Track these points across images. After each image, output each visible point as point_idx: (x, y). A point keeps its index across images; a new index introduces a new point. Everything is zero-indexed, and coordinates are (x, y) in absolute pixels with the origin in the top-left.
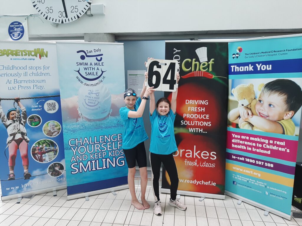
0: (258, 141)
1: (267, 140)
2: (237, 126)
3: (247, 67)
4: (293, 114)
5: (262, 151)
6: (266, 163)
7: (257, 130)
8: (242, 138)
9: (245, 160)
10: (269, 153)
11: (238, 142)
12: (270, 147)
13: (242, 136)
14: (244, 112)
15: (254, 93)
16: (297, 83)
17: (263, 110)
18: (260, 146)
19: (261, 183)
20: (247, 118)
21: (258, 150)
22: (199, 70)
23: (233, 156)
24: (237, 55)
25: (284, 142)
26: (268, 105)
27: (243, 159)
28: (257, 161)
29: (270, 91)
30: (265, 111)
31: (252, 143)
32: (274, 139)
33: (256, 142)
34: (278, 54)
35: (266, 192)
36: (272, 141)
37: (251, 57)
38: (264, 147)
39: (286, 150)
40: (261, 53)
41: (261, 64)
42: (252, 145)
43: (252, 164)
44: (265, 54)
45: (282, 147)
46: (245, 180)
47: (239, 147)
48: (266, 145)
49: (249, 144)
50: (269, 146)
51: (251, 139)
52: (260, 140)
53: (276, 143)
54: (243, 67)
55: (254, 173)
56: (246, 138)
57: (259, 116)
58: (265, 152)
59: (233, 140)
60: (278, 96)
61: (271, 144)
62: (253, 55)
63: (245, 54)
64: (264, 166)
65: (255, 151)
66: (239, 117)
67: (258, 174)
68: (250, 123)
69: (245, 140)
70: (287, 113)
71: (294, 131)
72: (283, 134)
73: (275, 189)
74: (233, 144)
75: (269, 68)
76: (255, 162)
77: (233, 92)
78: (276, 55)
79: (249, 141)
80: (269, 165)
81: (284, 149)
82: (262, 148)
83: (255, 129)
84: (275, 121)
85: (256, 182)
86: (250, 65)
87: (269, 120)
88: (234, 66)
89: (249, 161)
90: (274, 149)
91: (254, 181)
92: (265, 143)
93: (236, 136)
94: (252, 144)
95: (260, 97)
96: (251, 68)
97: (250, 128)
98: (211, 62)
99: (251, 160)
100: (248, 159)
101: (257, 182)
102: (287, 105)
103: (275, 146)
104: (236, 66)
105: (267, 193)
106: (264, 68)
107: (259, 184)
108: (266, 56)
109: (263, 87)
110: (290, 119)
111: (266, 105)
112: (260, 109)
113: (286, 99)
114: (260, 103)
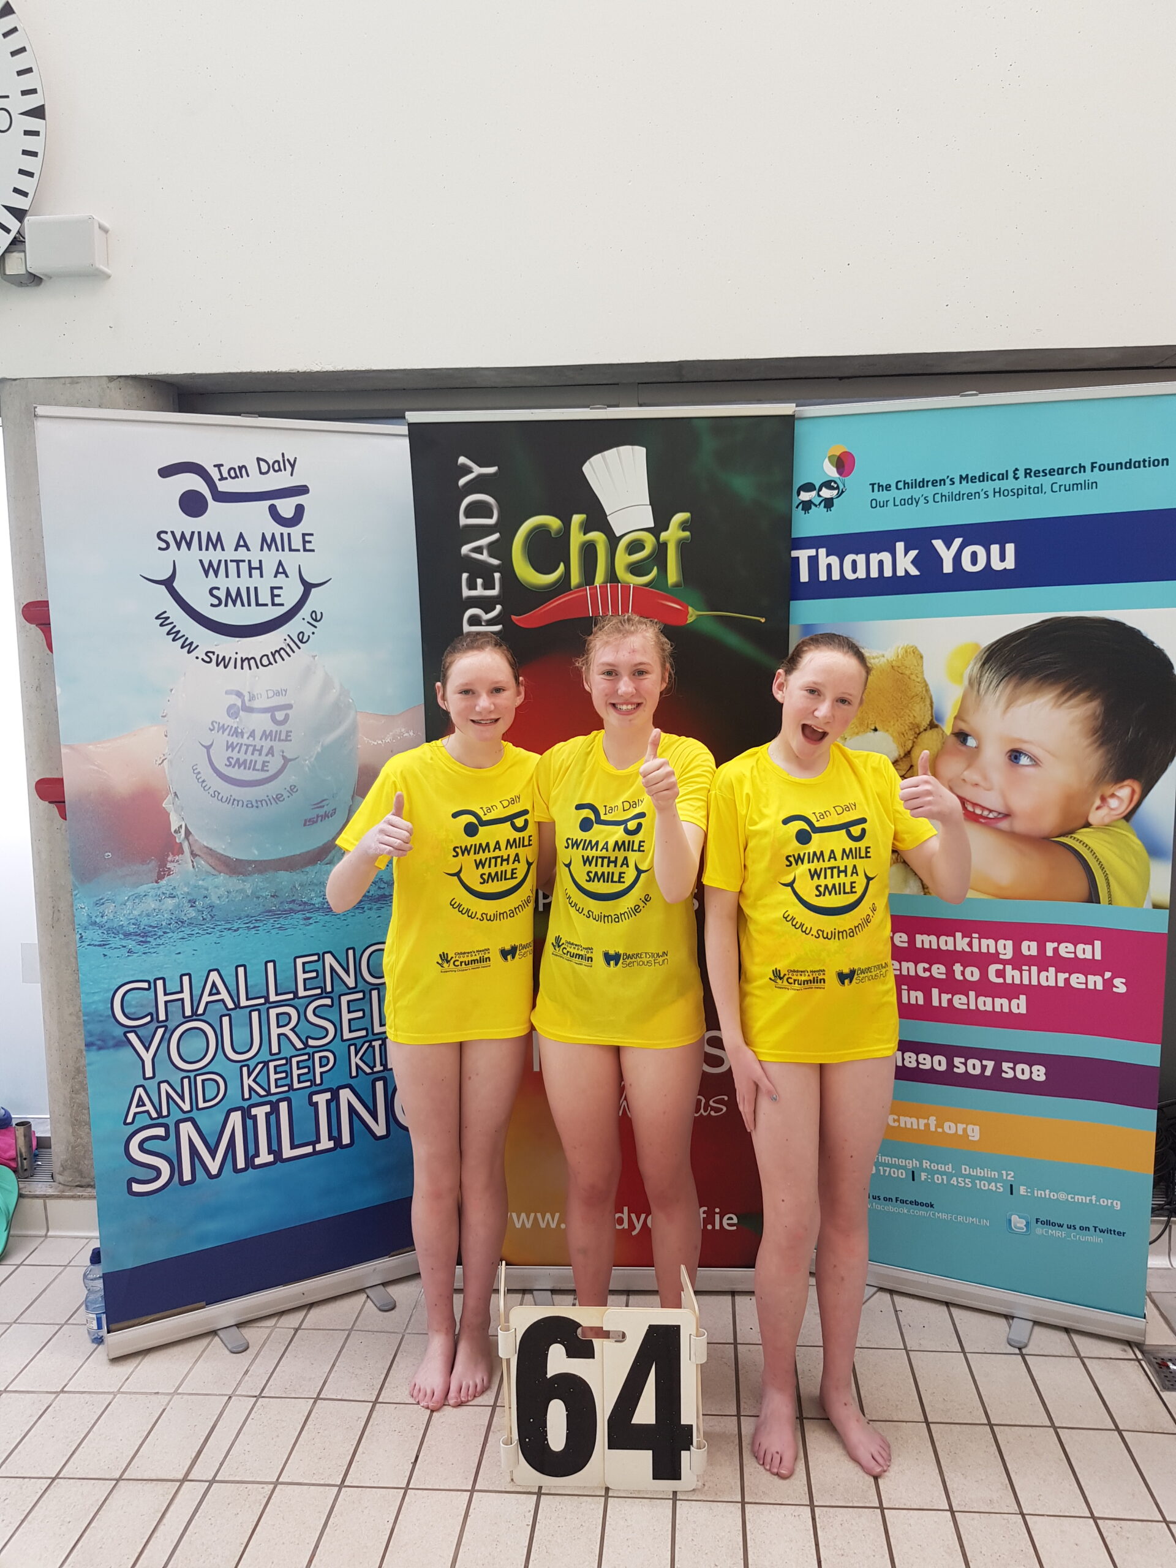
0: (959, 948)
1: (1009, 944)
3: (886, 557)
4: (1136, 798)
5: (985, 1004)
6: (1005, 1066)
10: (1023, 1010)
12: (1026, 974)
15: (926, 696)
16: (1150, 637)
17: (978, 785)
18: (968, 977)
19: (986, 1173)
21: (959, 1001)
22: (612, 577)
24: (826, 493)
25: (1097, 944)
26: (1001, 759)
28: (957, 1061)
29: (1011, 685)
30: (989, 789)
31: (927, 966)
32: (1043, 933)
33: (949, 958)
34: (1047, 488)
35: (1014, 1218)
36: (1034, 945)
37: (904, 502)
38: (992, 977)
39: (1109, 984)
40: (957, 480)
41: (958, 542)
42: (927, 974)
43: (930, 1076)
44: (977, 487)
45: (1087, 967)
46: (898, 1173)
48: (1000, 967)
49: (912, 973)
50: (1017, 973)
51: (919, 945)
52: (970, 945)
53: (1056, 950)
54: (861, 559)
55: (946, 1125)
58: (1001, 1004)
60: (1058, 705)
61: (1030, 961)
62: (917, 492)
63: (873, 485)
64: (996, 1083)
65: (945, 1004)
67: (965, 1130)
70: (1108, 790)
71: (1145, 881)
72: (1092, 902)
73: (1062, 1196)
75: (1003, 558)
76: (951, 1065)
78: (1039, 490)
79: (912, 954)
80: (1023, 1072)
81: (1099, 980)
82: (984, 988)
84: (1045, 838)
85: (959, 1174)
86: (900, 546)
87: (1014, 836)
88: (812, 552)
89: (914, 1065)
90: (1044, 983)
91: (949, 1168)
92: (995, 958)
95: (955, 718)
96: (905, 563)
98: (673, 534)
99: (927, 1056)
100: (907, 1055)
101: (965, 1169)
102: (1100, 752)
103: (1052, 970)
104: (822, 552)
105: (1018, 1222)
106: (976, 558)
107: (973, 1179)
108: (982, 495)
109: (972, 663)
110: (1124, 822)
111: (993, 754)
112: (964, 780)
113: (1096, 719)
114: (963, 748)
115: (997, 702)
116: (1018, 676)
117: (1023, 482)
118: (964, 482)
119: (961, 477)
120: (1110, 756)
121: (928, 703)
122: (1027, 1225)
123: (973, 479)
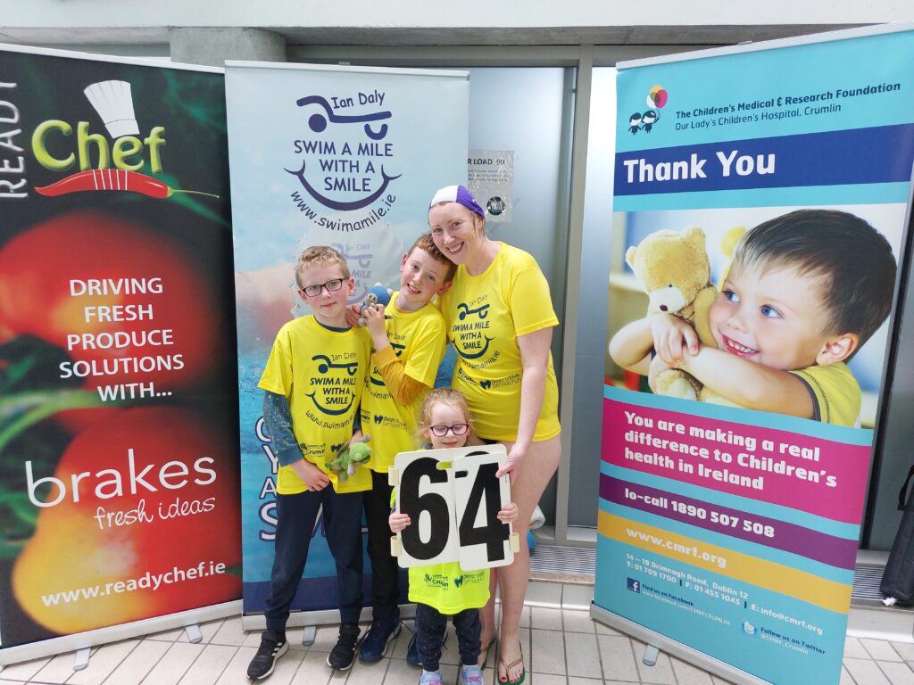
0: (718, 440)
1: (754, 441)
2: (642, 384)
3: (684, 164)
4: (854, 347)
5: (735, 479)
6: (747, 523)
7: (714, 402)
8: (660, 427)
9: (670, 506)
10: (761, 487)
11: (645, 440)
12: (764, 463)
13: (660, 423)
14: (668, 335)
15: (706, 264)
16: (874, 226)
17: (737, 329)
18: (724, 460)
19: (729, 590)
20: (680, 358)
21: (717, 475)
23: (627, 490)
24: (648, 120)
25: (817, 450)
26: (756, 311)
27: (662, 503)
28: (714, 514)
29: (768, 257)
30: (746, 332)
31: (696, 448)
32: (779, 436)
33: (711, 445)
34: (802, 112)
35: (747, 624)
36: (771, 444)
37: (699, 125)
38: (740, 462)
39: (823, 479)
40: (736, 108)
41: (734, 153)
42: (696, 454)
43: (695, 521)
44: (750, 112)
45: (808, 465)
46: (669, 578)
47: (648, 459)
48: (747, 456)
49: (687, 452)
50: (758, 462)
51: (692, 434)
52: (726, 438)
53: (787, 450)
54: (667, 166)
55: (704, 554)
56: (674, 428)
57: (724, 350)
58: (746, 481)
59: (627, 435)
60: (799, 276)
61: (768, 454)
62: (707, 118)
63: (678, 113)
64: (738, 532)
65: (707, 475)
66: (651, 351)
67: (716, 560)
68: (689, 377)
69: (672, 436)
70: (833, 340)
71: (857, 409)
72: (814, 419)
73: (781, 617)
74: (627, 449)
75: (766, 165)
76: (709, 516)
77: (632, 261)
78: (795, 113)
79: (686, 439)
80: (758, 529)
81: (816, 475)
82: (734, 468)
83: (707, 398)
84: (785, 371)
85: (711, 588)
86: (694, 157)
87: (761, 366)
88: (636, 162)
89: (684, 512)
90: (777, 471)
91: (704, 582)
92: (743, 449)
93: (639, 421)
94: (697, 451)
95: (726, 280)
96: (697, 169)
97: (689, 394)
99: (693, 508)
100: (681, 505)
101: (714, 585)
102: (829, 311)
103: (783, 463)
104: (643, 161)
105: (749, 628)
106: (747, 165)
107: (721, 592)
108: (754, 118)
109: (739, 241)
110: (843, 364)
111: (750, 308)
112: (729, 325)
113: (827, 286)
114: (729, 302)
115: (756, 270)
116: (772, 252)
117: (785, 108)
118: (741, 109)
119: (739, 105)
120: (835, 315)
121: (707, 268)
122: (755, 630)
123: (748, 107)
